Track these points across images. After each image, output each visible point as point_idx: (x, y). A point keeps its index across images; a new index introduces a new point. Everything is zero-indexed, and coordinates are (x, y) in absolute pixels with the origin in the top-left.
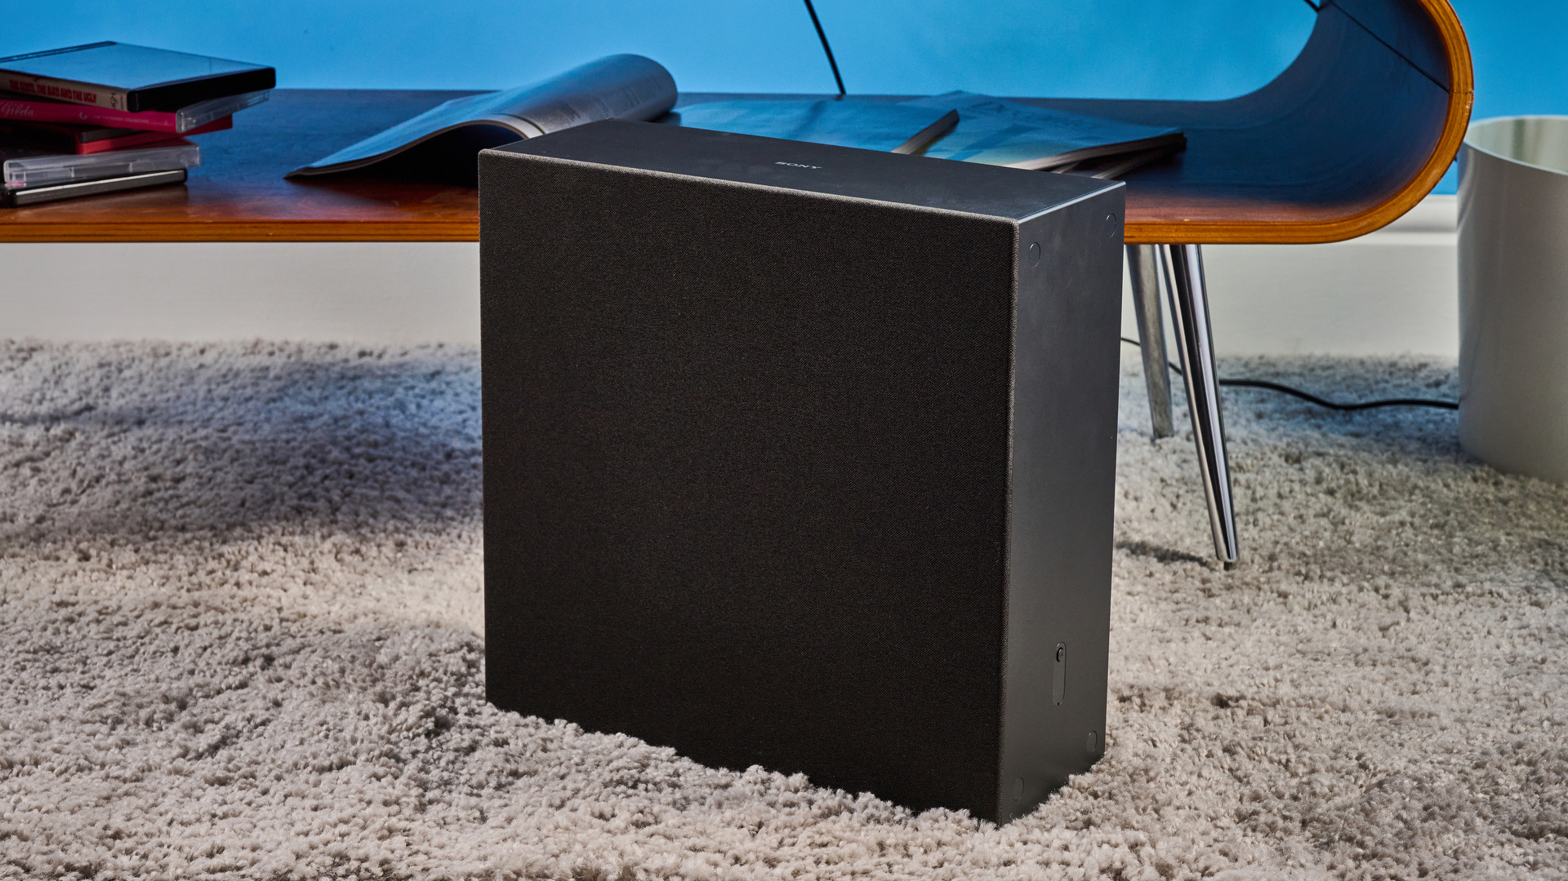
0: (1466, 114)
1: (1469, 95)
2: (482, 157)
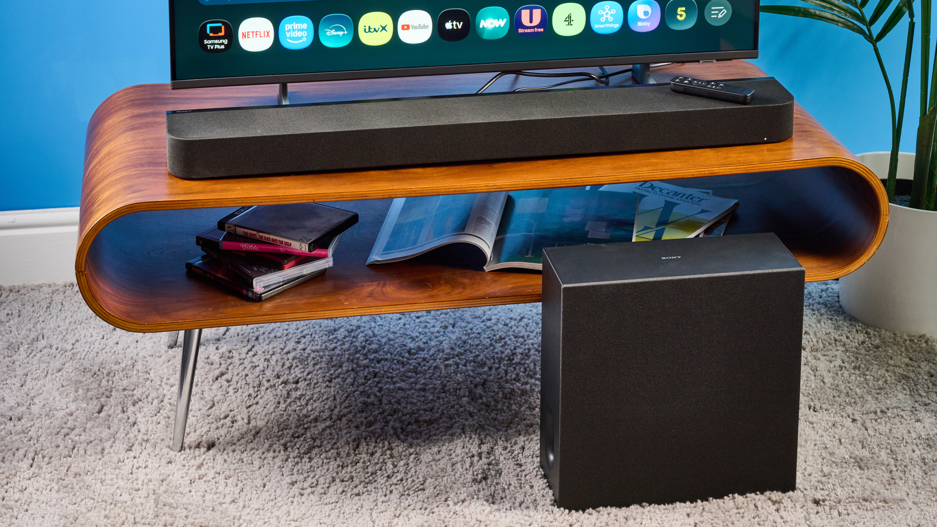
2: (565, 288)
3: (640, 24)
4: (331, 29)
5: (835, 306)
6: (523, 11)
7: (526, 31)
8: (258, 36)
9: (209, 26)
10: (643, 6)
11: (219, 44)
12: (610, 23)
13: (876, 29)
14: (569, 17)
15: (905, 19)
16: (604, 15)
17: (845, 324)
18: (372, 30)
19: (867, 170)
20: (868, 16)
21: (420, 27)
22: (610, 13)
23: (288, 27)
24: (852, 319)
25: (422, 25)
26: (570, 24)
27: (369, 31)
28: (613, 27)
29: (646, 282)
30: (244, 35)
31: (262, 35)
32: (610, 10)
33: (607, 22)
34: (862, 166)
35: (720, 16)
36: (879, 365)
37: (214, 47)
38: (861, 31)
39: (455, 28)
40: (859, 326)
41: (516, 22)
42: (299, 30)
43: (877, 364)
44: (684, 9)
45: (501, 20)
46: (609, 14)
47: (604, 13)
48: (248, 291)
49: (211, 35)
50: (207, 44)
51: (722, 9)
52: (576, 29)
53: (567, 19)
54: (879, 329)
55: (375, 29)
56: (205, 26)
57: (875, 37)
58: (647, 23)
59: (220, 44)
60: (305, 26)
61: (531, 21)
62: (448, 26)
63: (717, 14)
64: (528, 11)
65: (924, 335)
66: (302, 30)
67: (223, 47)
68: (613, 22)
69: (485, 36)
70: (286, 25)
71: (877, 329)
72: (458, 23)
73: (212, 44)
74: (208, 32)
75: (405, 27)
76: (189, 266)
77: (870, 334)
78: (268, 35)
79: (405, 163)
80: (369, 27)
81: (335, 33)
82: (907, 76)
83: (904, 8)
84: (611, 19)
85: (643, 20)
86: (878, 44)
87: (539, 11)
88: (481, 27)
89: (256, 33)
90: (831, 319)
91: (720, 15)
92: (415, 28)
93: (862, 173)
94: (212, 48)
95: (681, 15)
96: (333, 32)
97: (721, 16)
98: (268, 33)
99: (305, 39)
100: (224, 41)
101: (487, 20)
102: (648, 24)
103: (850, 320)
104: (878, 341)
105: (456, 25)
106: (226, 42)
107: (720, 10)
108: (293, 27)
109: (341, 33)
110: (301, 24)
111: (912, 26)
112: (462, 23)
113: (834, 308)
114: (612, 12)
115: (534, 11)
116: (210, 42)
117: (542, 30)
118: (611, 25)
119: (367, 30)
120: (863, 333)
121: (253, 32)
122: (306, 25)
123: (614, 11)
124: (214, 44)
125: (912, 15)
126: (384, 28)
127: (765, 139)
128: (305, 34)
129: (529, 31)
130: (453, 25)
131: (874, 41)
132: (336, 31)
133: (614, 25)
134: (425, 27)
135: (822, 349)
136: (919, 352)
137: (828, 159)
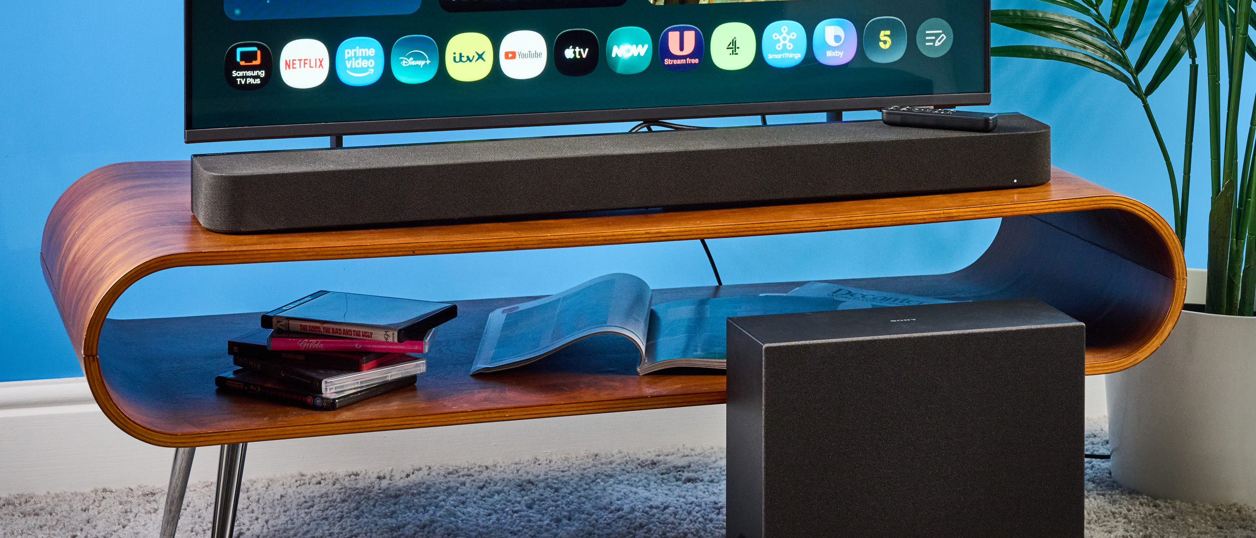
0: (1184, 291)
1: (1185, 280)
2: (767, 348)
3: (829, 54)
4: (408, 57)
5: (1107, 481)
6: (670, 34)
7: (676, 62)
8: (307, 66)
9: (239, 50)
10: (833, 27)
11: (252, 77)
12: (789, 52)
13: (1145, 78)
14: (734, 42)
15: (1185, 62)
16: (781, 40)
17: (1124, 497)
18: (464, 59)
19: (1155, 214)
20: (1133, 60)
21: (530, 55)
22: (788, 38)
23: (348, 53)
24: (1133, 492)
25: (533, 52)
26: (734, 53)
27: (461, 60)
28: (793, 58)
29: (875, 341)
30: (287, 65)
31: (313, 64)
32: (788, 33)
33: (784, 50)
34: (1148, 209)
35: (937, 44)
36: (1178, 533)
37: (246, 81)
38: (1124, 79)
39: (578, 57)
40: (1144, 499)
41: (661, 49)
42: (363, 58)
43: (1175, 532)
44: (888, 32)
45: (640, 46)
46: (788, 40)
47: (781, 38)
48: (314, 397)
49: (243, 63)
50: (237, 77)
51: (940, 34)
52: (743, 60)
53: (731, 46)
54: (1171, 500)
55: (468, 57)
56: (235, 49)
57: (1144, 89)
58: (839, 53)
59: (255, 77)
60: (371, 52)
61: (682, 48)
62: (569, 53)
63: (934, 41)
64: (677, 33)
65: (1235, 504)
66: (368, 58)
67: (258, 81)
68: (793, 51)
69: (619, 70)
70: (346, 51)
71: (1169, 501)
72: (582, 50)
73: (243, 77)
74: (238, 59)
75: (510, 55)
76: (220, 381)
77: (1159, 506)
78: (321, 65)
79: (530, 211)
80: (461, 54)
81: (414, 63)
82: (1191, 141)
83: (1182, 47)
84: (790, 46)
85: (833, 49)
86: (1150, 99)
87: (693, 33)
88: (613, 55)
89: (305, 62)
90: (1104, 495)
91: (937, 42)
92: (524, 56)
93: (1149, 219)
94: (243, 83)
95: (885, 42)
96: (411, 62)
97: (939, 44)
98: (321, 62)
99: (372, 70)
100: (260, 73)
101: (621, 46)
102: (841, 54)
103: (1130, 493)
104: (1171, 511)
105: (580, 52)
106: (262, 73)
107: (937, 35)
108: (355, 53)
109: (421, 63)
110: (367, 50)
111: (1194, 69)
112: (587, 50)
113: (1106, 484)
114: (791, 36)
115: (686, 33)
116: (241, 73)
117: (697, 61)
118: (791, 56)
119: (458, 59)
120: (1149, 506)
121: (300, 60)
122: (374, 51)
123: (793, 36)
124: (246, 77)
125: (1193, 55)
126: (480, 57)
127: (1015, 181)
128: (371, 63)
129: (679, 62)
130: (575, 52)
131: (1143, 95)
132: (415, 59)
133: (795, 55)
134: (538, 55)
135: (1096, 521)
136: (1230, 521)
137: (1103, 198)
